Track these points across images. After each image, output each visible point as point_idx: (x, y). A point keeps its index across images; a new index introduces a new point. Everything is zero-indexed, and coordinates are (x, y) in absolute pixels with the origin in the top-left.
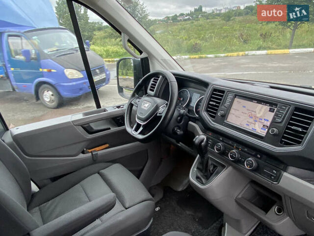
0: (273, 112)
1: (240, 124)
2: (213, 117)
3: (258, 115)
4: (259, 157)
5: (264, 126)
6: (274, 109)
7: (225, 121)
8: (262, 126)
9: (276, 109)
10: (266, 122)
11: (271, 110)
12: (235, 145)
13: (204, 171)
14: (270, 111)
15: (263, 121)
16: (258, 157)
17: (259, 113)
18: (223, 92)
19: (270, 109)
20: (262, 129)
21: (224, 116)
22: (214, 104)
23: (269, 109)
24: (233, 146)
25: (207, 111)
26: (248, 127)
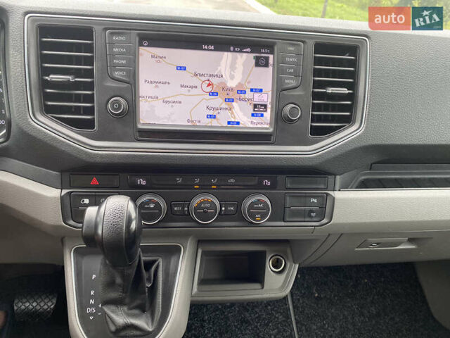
0: (266, 65)
1: (189, 121)
2: (89, 124)
3: (232, 84)
4: (268, 183)
5: (255, 106)
6: (267, 59)
7: (140, 126)
8: (251, 108)
9: (271, 57)
10: (257, 95)
11: (261, 63)
12: (197, 181)
13: (127, 300)
14: (257, 65)
15: (249, 95)
16: (266, 187)
17: (232, 77)
18: (86, 32)
19: (257, 59)
20: (253, 115)
21: (131, 112)
22: (70, 78)
23: (254, 61)
24: (191, 187)
25: (48, 110)
26: (214, 123)
